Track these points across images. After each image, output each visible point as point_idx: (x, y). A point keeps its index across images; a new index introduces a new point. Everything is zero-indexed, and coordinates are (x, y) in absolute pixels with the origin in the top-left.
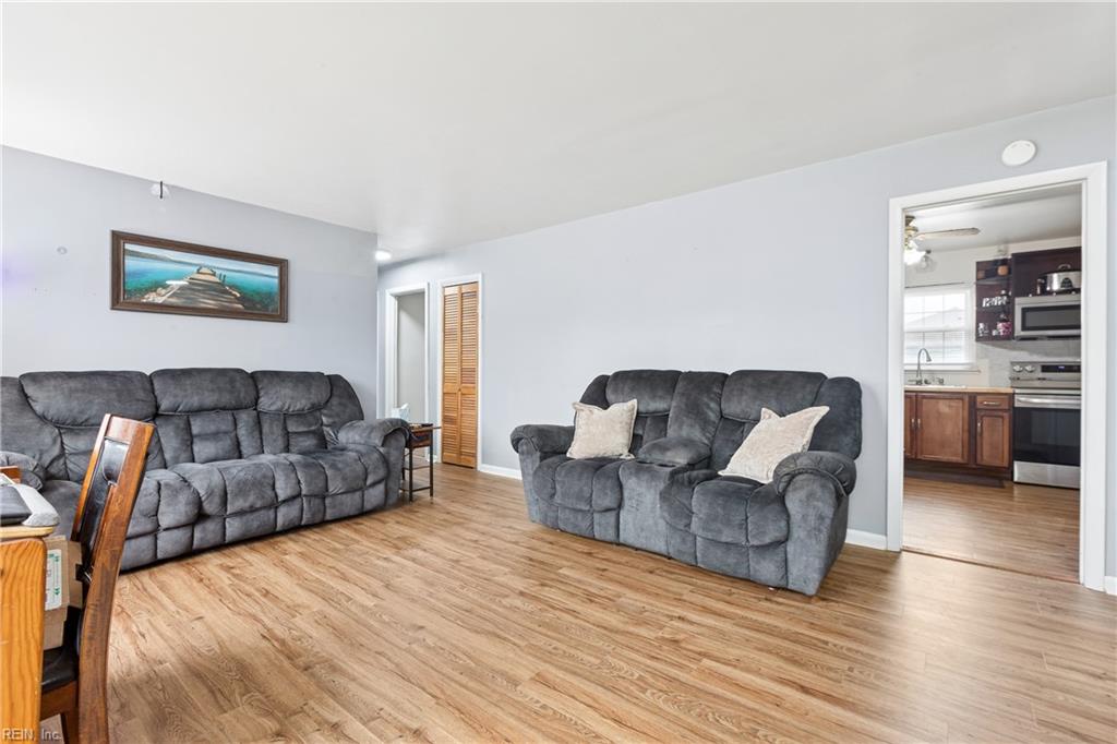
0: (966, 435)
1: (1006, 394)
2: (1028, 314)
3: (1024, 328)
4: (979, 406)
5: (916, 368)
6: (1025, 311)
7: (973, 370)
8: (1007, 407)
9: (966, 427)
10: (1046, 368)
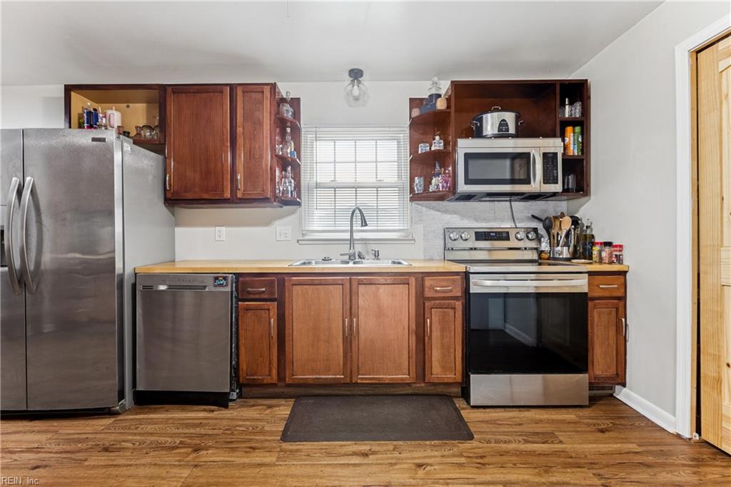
0: (413, 338)
1: (457, 273)
2: (471, 162)
3: (468, 181)
4: (428, 294)
5: (347, 236)
6: (468, 156)
7: (408, 239)
8: (459, 294)
9: (413, 326)
10: (481, 236)
